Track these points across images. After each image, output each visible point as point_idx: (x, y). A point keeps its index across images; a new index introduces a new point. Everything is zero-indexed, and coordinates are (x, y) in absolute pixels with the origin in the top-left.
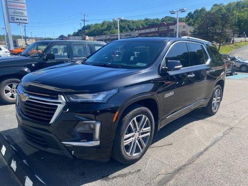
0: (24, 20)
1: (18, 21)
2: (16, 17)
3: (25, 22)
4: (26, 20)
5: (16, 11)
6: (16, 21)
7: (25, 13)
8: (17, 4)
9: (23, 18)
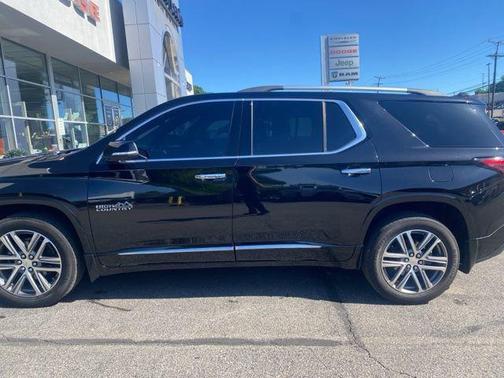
0: (353, 74)
1: (342, 78)
2: (339, 71)
3: (354, 77)
4: (356, 73)
5: (341, 60)
6: (339, 78)
7: (356, 61)
8: (343, 48)
9: (350, 71)
